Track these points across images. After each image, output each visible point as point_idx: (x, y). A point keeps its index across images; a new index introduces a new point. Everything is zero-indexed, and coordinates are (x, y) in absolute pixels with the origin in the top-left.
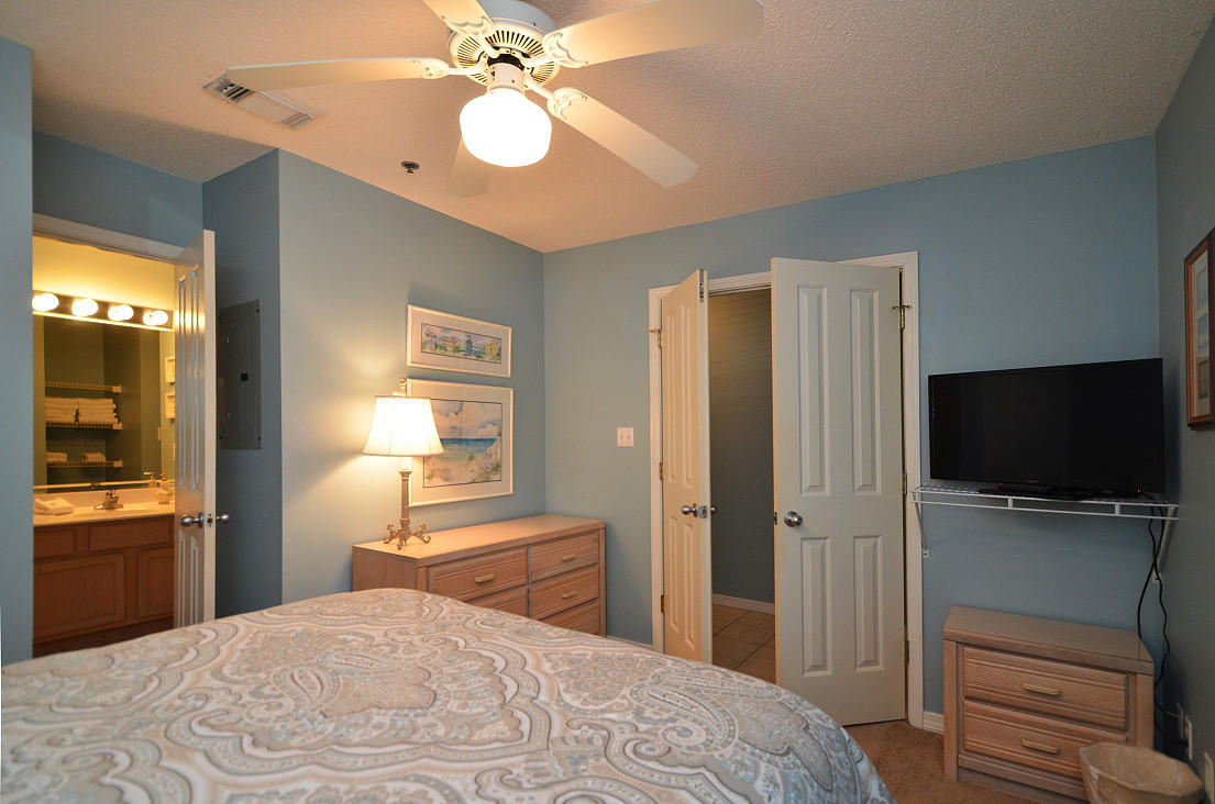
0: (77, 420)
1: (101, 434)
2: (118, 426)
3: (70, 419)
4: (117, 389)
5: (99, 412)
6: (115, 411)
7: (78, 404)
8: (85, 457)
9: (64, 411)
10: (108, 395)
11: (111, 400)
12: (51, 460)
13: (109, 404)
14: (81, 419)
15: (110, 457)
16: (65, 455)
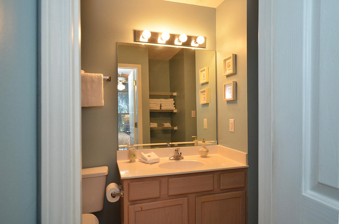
0: (161, 109)
1: (169, 114)
2: (175, 111)
3: (159, 108)
4: (175, 94)
5: (168, 105)
6: (174, 104)
7: (161, 101)
8: (163, 125)
9: (156, 104)
10: (172, 97)
11: (173, 99)
12: (152, 126)
13: (171, 101)
14: (162, 108)
15: (173, 125)
16: (157, 124)
